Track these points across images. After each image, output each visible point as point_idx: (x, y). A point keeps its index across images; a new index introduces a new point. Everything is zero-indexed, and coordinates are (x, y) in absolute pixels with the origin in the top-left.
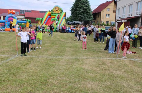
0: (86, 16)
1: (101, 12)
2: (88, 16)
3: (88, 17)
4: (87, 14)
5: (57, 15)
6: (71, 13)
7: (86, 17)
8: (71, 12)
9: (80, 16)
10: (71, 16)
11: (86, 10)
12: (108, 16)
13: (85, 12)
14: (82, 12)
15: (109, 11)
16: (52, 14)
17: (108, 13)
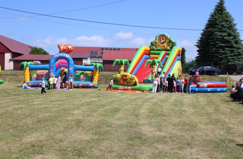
0: (230, 56)
2: (235, 55)
3: (235, 57)
4: (232, 51)
5: (163, 53)
6: (198, 51)
8: (198, 49)
9: (217, 57)
10: (197, 57)
11: (228, 42)
13: (227, 47)
14: (221, 47)
16: (152, 52)
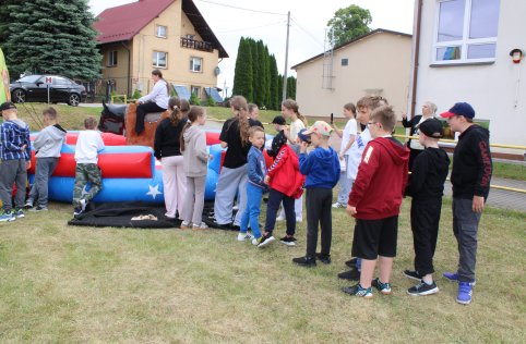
0: (73, 54)
1: (132, 40)
2: (83, 53)
3: (83, 59)
4: (76, 44)
7: (74, 58)
11: (67, 17)
12: (162, 62)
13: (63, 29)
14: (48, 28)
15: (166, 36)
17: (162, 45)
